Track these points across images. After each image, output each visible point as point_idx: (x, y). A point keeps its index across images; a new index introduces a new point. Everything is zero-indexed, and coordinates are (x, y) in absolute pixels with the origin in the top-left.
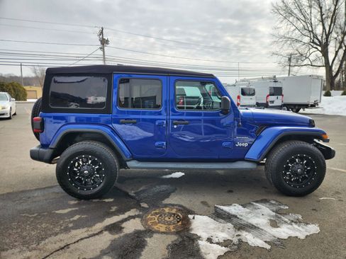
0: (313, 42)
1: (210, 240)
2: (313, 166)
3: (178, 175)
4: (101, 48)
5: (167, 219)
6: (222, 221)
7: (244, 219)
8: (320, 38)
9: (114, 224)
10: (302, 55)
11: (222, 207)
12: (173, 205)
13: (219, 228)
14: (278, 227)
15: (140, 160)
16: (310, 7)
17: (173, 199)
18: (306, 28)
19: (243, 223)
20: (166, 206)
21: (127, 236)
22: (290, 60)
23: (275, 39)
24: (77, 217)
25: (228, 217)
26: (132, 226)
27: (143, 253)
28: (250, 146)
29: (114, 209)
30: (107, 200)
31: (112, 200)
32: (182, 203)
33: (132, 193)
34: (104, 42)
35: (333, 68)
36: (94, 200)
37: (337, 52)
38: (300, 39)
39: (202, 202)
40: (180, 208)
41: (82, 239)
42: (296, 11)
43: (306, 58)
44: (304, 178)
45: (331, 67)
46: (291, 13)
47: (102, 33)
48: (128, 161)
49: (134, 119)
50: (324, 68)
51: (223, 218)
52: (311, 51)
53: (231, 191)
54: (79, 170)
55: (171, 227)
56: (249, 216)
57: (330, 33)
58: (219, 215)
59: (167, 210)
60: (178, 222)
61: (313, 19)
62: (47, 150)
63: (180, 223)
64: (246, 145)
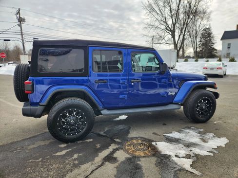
0: (167, 29)
1: (177, 156)
2: (210, 104)
3: (124, 117)
4: (19, 25)
5: (139, 147)
6: (175, 143)
7: (186, 140)
8: (170, 27)
9: (107, 156)
10: (161, 37)
11: (168, 135)
12: (136, 138)
13: (177, 148)
14: (207, 142)
15: (109, 109)
16: (165, 7)
17: (133, 134)
18: (162, 20)
19: (187, 143)
20: (132, 139)
21: (123, 163)
22: (153, 39)
23: (145, 26)
24: (76, 156)
25: (177, 141)
26: (121, 155)
27: (144, 172)
28: (176, 94)
29: (98, 146)
30: (88, 141)
31: (92, 140)
32: (141, 136)
33: (102, 133)
34: (21, 20)
35: (178, 45)
36: (79, 142)
37: (180, 36)
38: (159, 26)
39: (153, 133)
40: (142, 139)
41: (93, 171)
42: (157, 9)
43: (164, 39)
44: (206, 111)
45: (177, 45)
46: (154, 10)
47: (19, 13)
48: (102, 110)
49: (105, 80)
50: (173, 45)
51: (174, 142)
52: (166, 34)
53: (164, 124)
54: (66, 120)
55: (147, 152)
56: (187, 138)
57: (175, 24)
58: (170, 140)
59: (135, 141)
60: (148, 148)
61: (166, 14)
62: (38, 107)
63: (150, 149)
64: (174, 93)
